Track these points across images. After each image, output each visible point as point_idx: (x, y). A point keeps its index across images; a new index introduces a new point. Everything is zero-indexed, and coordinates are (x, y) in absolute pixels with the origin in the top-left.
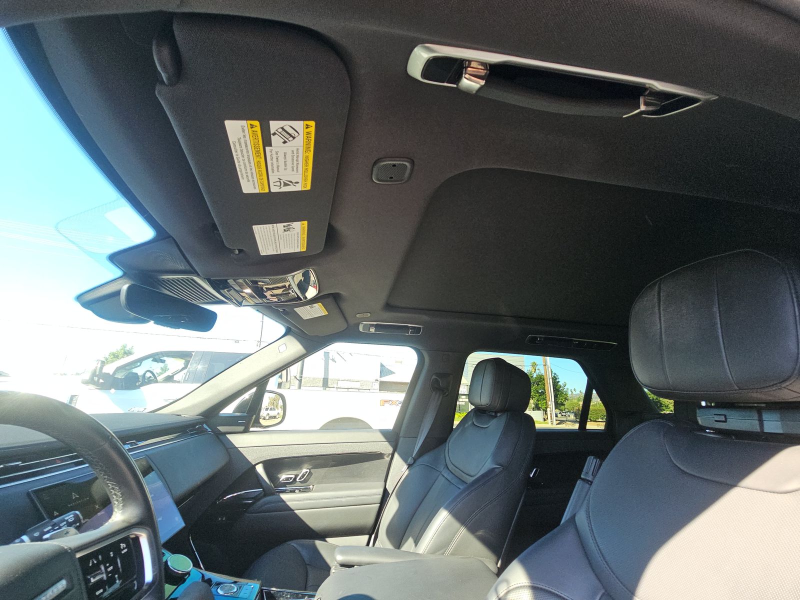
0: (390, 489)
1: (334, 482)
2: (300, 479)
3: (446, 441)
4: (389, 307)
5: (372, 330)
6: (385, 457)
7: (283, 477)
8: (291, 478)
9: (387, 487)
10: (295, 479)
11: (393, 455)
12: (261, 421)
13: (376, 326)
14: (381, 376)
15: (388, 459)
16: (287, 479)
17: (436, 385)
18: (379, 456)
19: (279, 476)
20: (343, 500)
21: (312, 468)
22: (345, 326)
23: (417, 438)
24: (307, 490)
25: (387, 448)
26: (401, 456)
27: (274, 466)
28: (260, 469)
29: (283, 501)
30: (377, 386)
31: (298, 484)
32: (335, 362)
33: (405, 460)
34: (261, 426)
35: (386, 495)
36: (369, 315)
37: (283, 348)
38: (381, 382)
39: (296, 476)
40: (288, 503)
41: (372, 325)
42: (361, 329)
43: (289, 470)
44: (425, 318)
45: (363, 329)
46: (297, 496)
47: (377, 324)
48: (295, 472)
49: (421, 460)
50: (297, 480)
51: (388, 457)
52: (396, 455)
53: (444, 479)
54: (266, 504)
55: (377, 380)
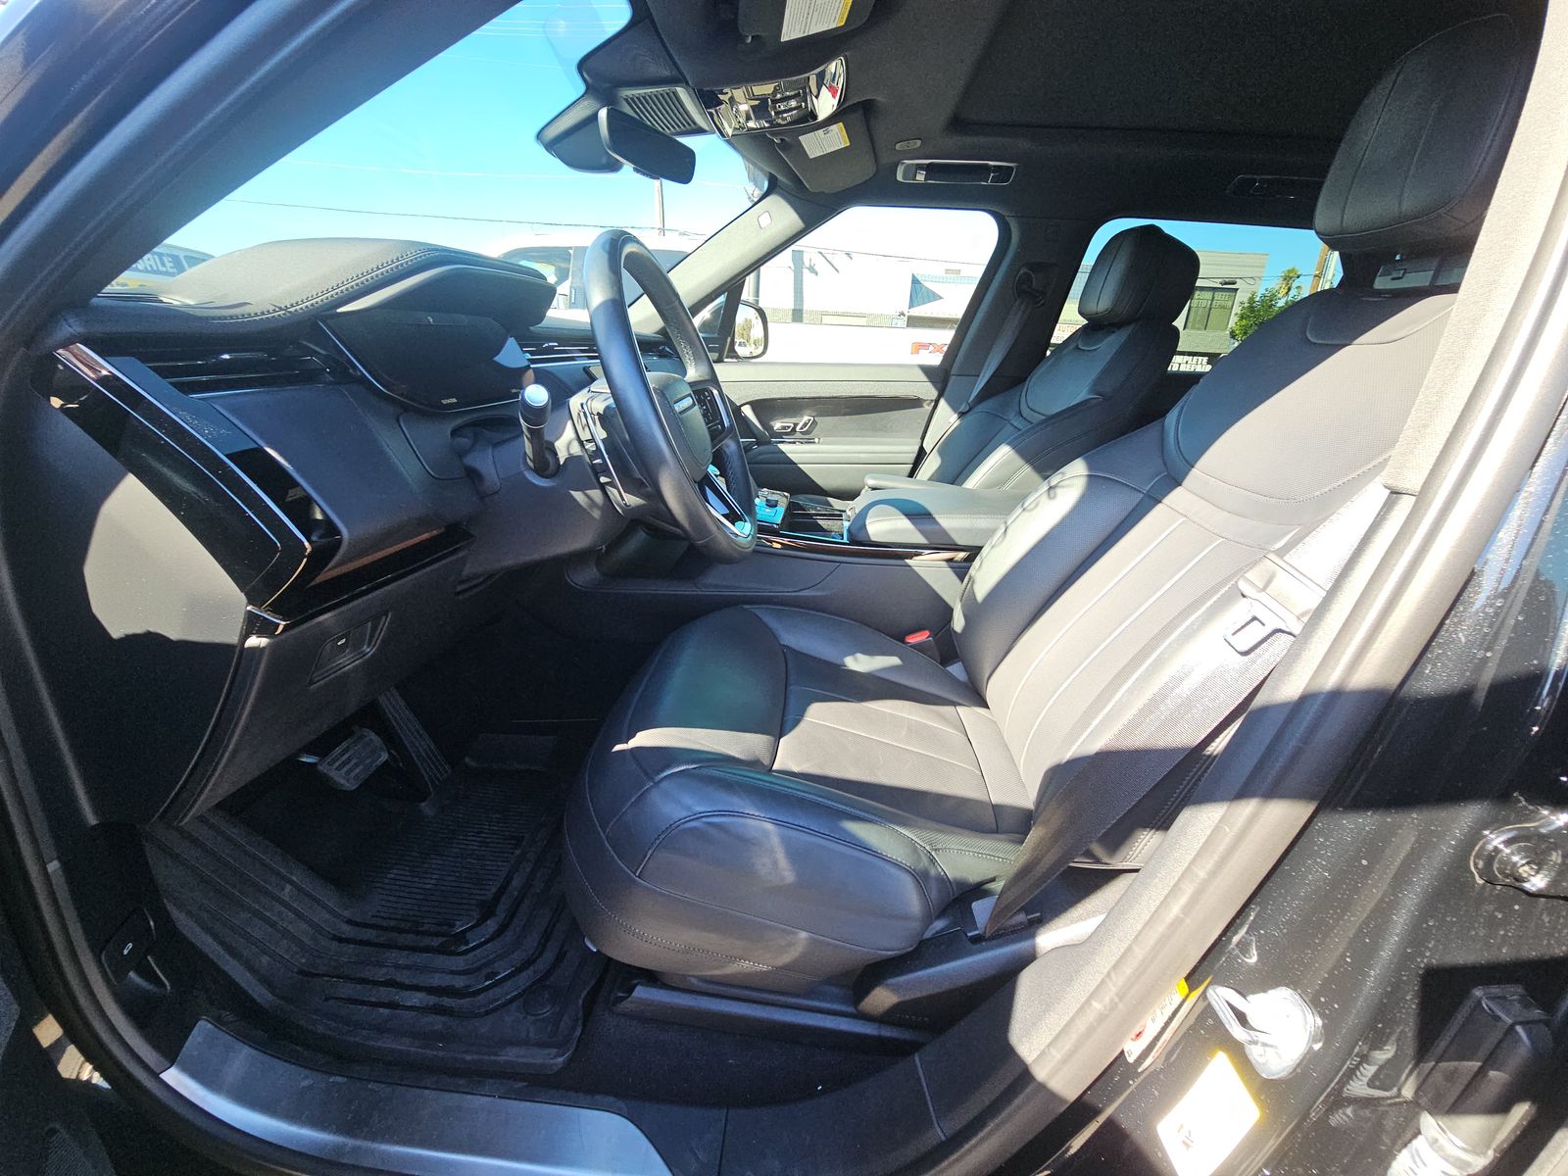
0: (927, 447)
1: (848, 436)
2: (802, 428)
3: (1025, 381)
4: (958, 124)
5: (921, 177)
6: (924, 405)
7: (777, 425)
8: (789, 427)
9: (924, 445)
10: (794, 430)
11: (937, 402)
12: (737, 348)
13: (930, 169)
14: (911, 306)
15: (928, 408)
16: (784, 428)
17: (1025, 287)
18: (915, 403)
19: (772, 423)
20: (862, 455)
21: (817, 416)
22: (871, 170)
23: (978, 376)
24: (810, 442)
25: (929, 391)
26: (949, 402)
27: (765, 408)
28: (747, 411)
29: (783, 452)
30: (903, 322)
31: (798, 435)
32: (817, 274)
33: (955, 409)
34: (738, 357)
35: (921, 454)
36: (919, 142)
37: (765, 220)
38: (909, 318)
39: (796, 425)
40: (789, 455)
41: (920, 167)
42: (899, 178)
43: (786, 417)
44: (1024, 145)
45: (904, 178)
46: (798, 447)
47: (930, 164)
48: (794, 420)
49: (980, 407)
50: (798, 429)
51: (929, 405)
52: (942, 402)
53: (1012, 428)
54: (760, 455)
55: (902, 314)
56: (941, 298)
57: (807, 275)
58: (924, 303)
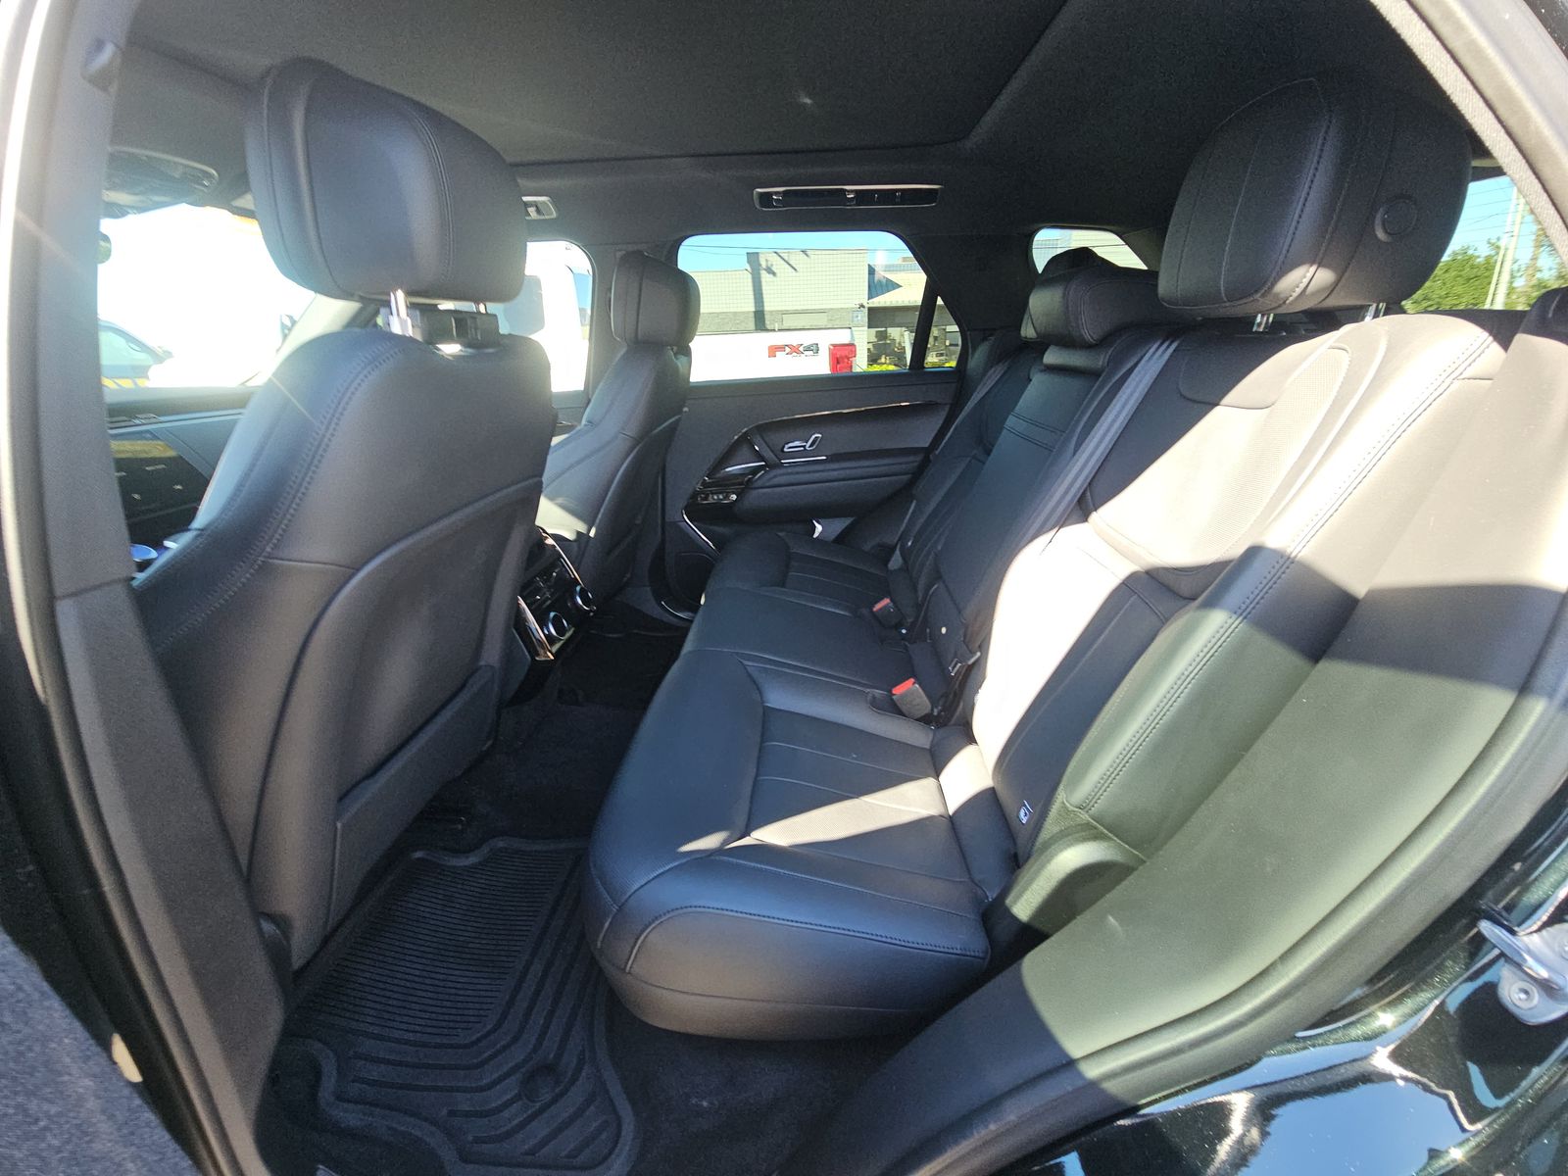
56: (899, 286)
57: (765, 276)
58: (883, 294)
